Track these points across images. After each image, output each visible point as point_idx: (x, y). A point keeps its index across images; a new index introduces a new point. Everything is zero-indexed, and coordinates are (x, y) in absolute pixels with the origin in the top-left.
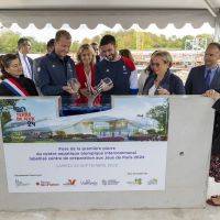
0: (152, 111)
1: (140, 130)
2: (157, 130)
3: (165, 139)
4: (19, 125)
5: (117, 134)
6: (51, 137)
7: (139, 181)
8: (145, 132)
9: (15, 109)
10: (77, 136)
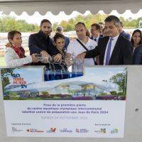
0: (114, 78)
1: (105, 92)
2: (118, 92)
3: (124, 99)
4: (15, 87)
5: (87, 95)
6: (38, 96)
7: (104, 131)
8: (109, 93)
9: (12, 75)
10: (57, 95)
